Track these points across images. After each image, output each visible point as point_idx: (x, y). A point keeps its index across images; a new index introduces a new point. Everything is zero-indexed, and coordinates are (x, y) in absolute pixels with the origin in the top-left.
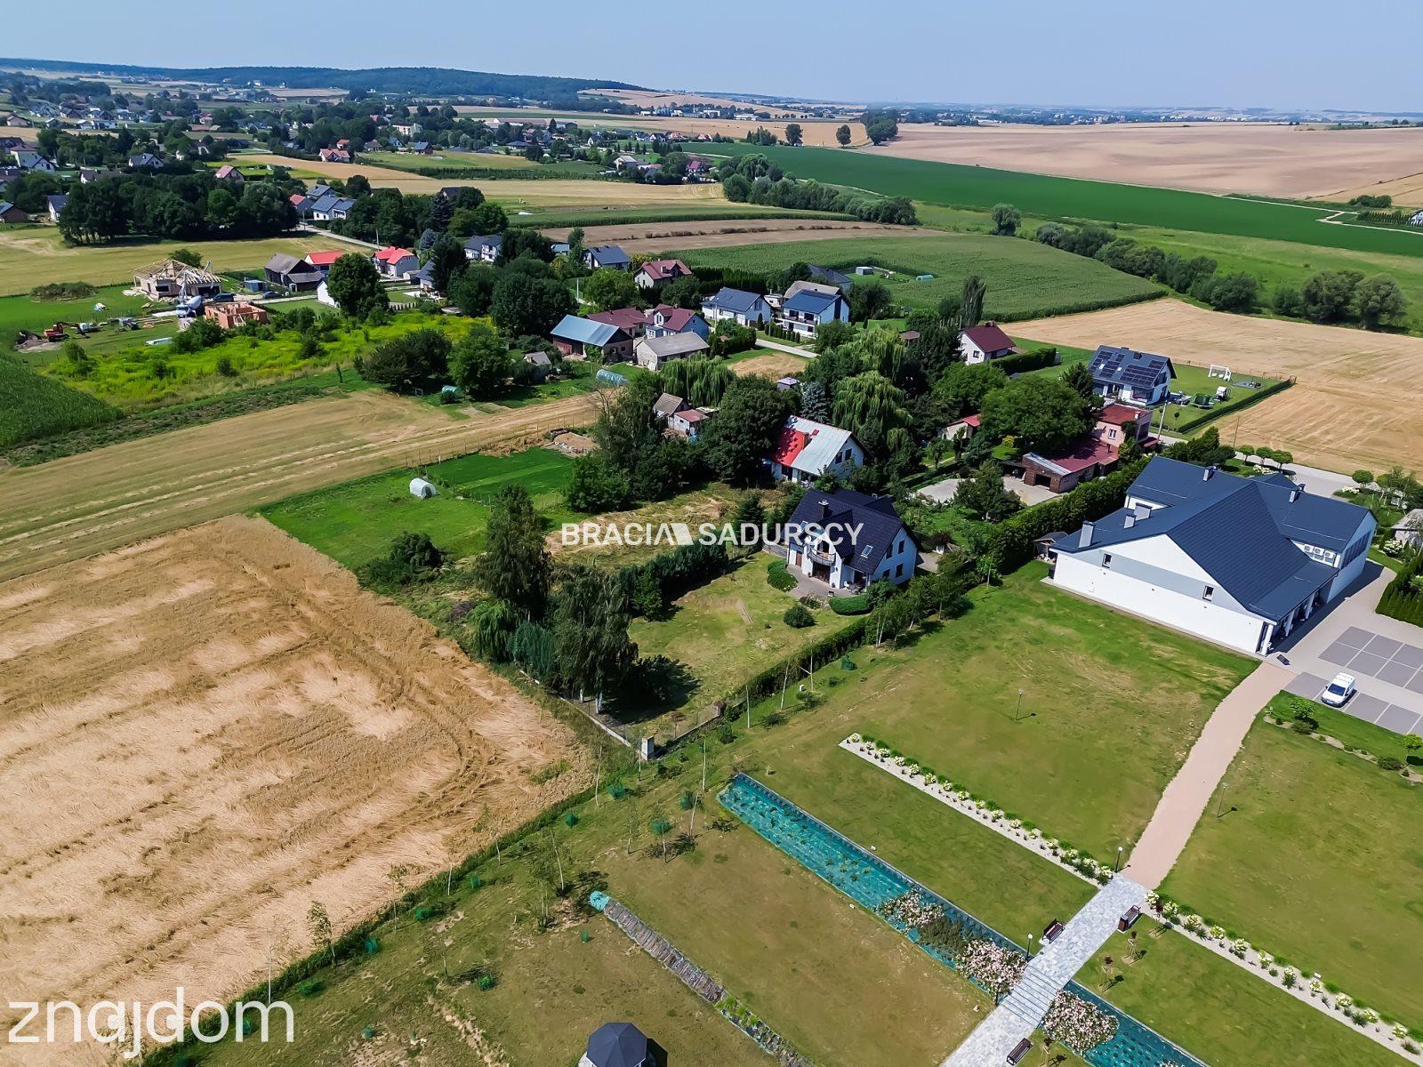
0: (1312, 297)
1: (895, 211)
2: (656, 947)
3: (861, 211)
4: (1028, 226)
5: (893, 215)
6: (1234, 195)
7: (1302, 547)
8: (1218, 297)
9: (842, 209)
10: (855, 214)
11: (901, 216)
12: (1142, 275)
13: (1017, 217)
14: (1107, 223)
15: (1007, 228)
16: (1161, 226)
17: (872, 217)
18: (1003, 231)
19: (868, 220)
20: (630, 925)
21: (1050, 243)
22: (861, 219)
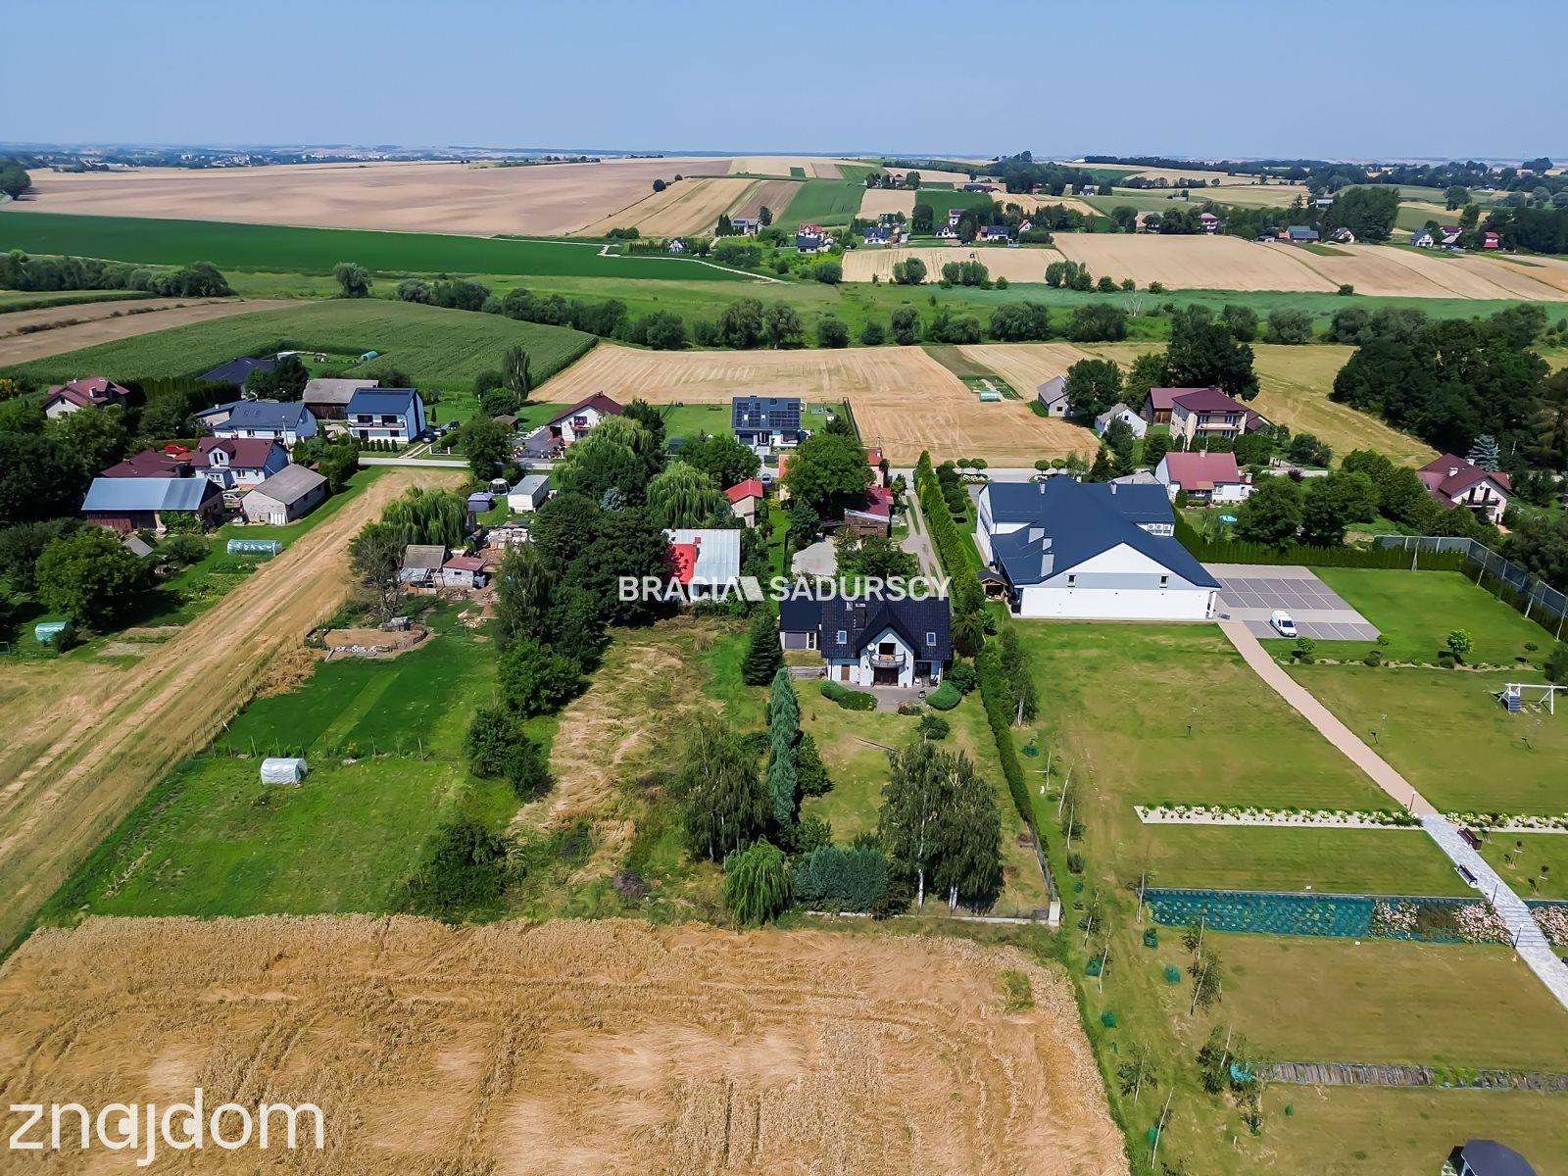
0: (730, 328)
1: (200, 281)
2: (1333, 1076)
3: (155, 285)
4: (377, 286)
5: (203, 285)
6: (500, 236)
7: (1145, 527)
8: (655, 337)
9: (121, 285)
10: (146, 289)
11: (209, 288)
12: (557, 324)
13: (365, 275)
14: (437, 274)
15: (356, 289)
16: (486, 273)
17: (173, 290)
18: (356, 293)
19: (168, 295)
20: (1291, 1072)
21: (418, 301)
22: (158, 294)
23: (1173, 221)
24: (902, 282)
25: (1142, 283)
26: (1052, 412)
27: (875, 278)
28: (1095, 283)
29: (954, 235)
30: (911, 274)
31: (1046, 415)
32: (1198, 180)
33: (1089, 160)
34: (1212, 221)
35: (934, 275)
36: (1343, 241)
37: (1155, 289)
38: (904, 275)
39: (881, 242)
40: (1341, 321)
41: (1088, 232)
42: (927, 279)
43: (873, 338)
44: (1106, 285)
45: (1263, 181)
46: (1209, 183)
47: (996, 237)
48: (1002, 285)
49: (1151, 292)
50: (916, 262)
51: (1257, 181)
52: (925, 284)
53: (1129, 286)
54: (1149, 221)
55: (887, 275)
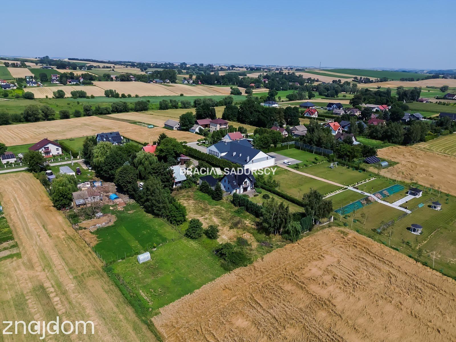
23: (124, 78)
24: (57, 98)
25: (133, 95)
26: (174, 129)
27: (47, 97)
28: (120, 96)
29: (58, 82)
30: (60, 95)
31: (173, 130)
32: (109, 66)
33: (70, 59)
34: (133, 78)
35: (68, 95)
36: (168, 83)
37: (137, 96)
38: (57, 95)
39: (34, 85)
40: (196, 102)
41: (99, 81)
42: (66, 96)
43: (77, 115)
44: (123, 96)
45: (126, 67)
46: (112, 67)
47: (75, 83)
48: (93, 97)
49: (136, 97)
50: (62, 91)
51: (125, 67)
52: (66, 98)
53: (129, 96)
54: (116, 77)
55: (51, 96)
